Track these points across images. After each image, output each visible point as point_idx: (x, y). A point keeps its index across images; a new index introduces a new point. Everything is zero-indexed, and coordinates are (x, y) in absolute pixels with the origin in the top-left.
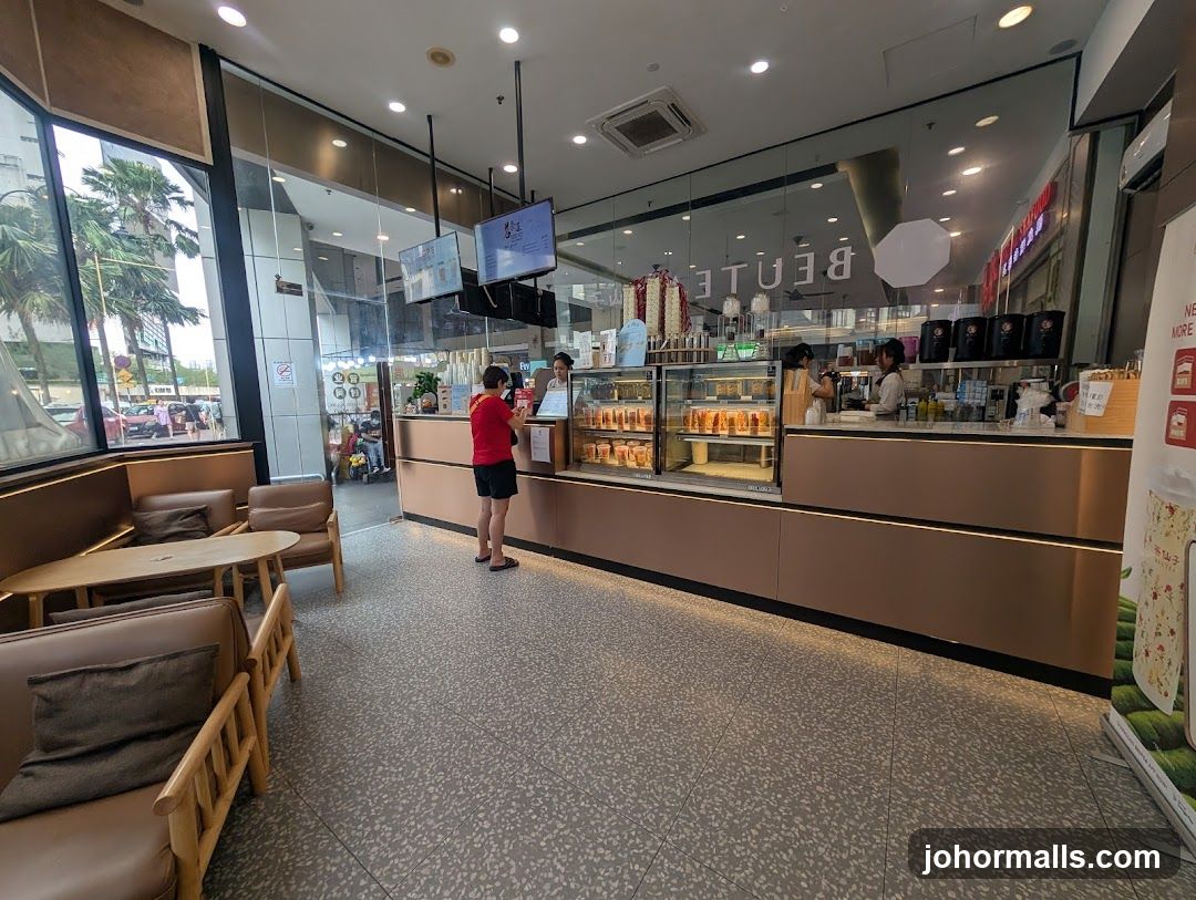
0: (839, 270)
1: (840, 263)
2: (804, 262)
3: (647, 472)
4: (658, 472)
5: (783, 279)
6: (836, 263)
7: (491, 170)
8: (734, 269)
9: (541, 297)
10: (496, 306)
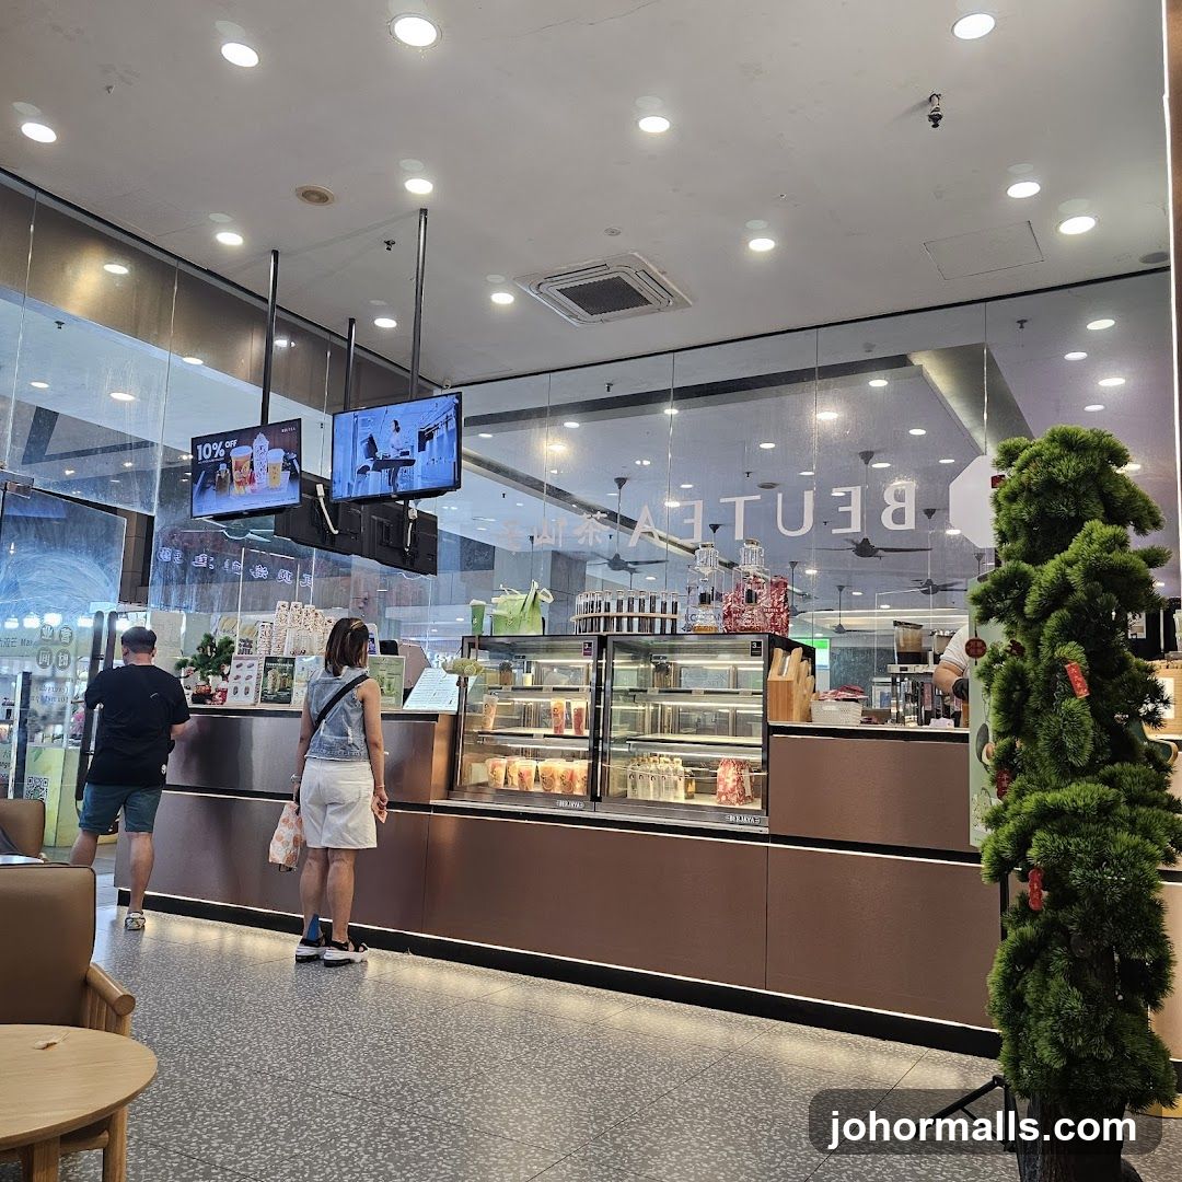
0: (899, 516)
1: (901, 505)
2: (847, 500)
3: (577, 798)
4: (595, 799)
5: (814, 523)
6: (894, 505)
7: (352, 321)
8: (740, 502)
9: (414, 521)
10: (336, 532)
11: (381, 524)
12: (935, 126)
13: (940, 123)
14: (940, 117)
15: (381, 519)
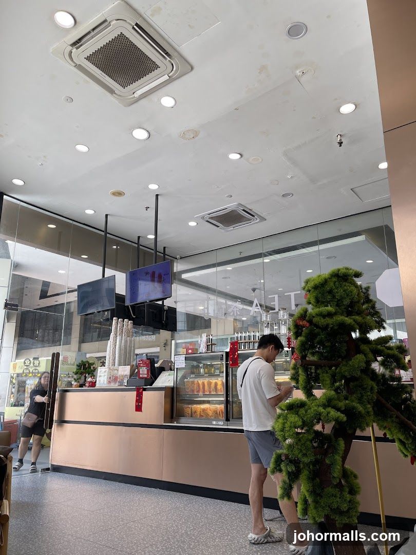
3: (221, 420)
4: (227, 419)
7: (139, 237)
9: (167, 311)
10: (134, 317)
11: (153, 312)
12: (340, 146)
13: (342, 145)
14: (342, 142)
15: (153, 311)
